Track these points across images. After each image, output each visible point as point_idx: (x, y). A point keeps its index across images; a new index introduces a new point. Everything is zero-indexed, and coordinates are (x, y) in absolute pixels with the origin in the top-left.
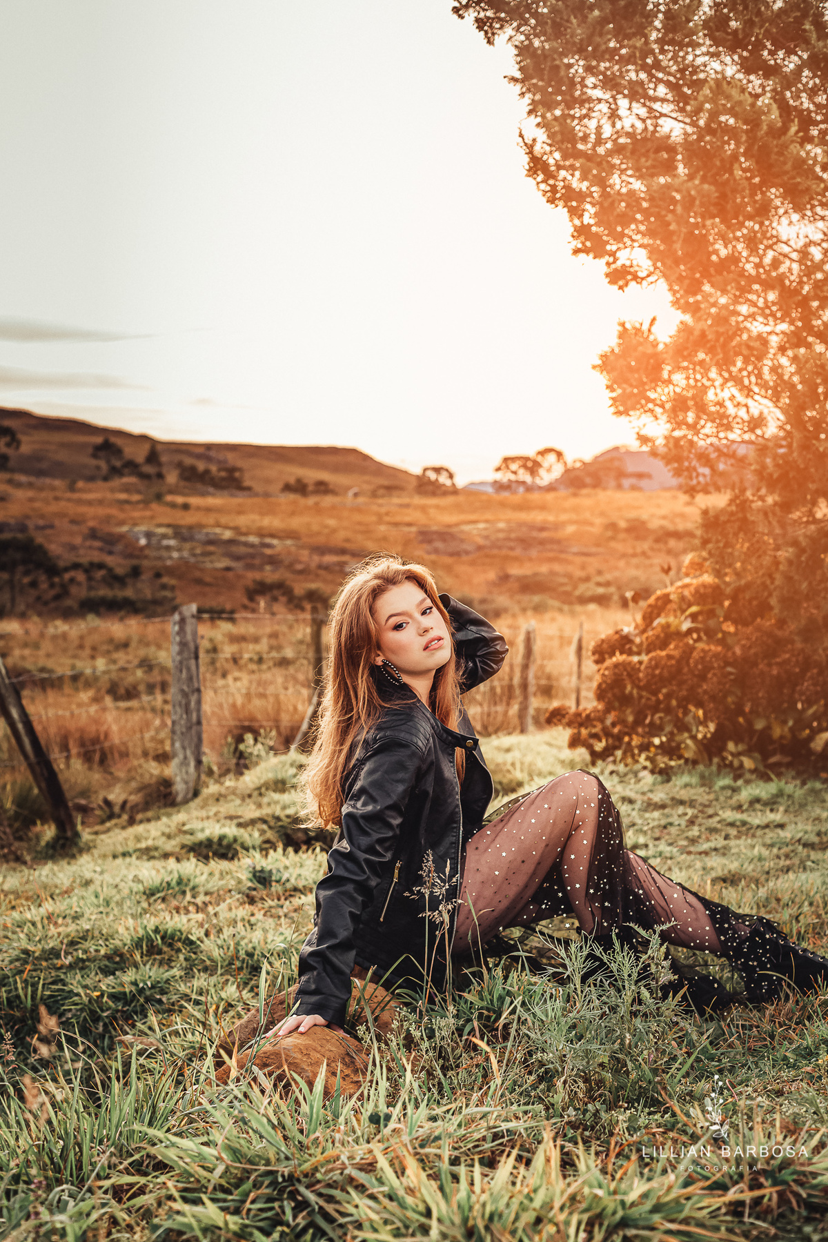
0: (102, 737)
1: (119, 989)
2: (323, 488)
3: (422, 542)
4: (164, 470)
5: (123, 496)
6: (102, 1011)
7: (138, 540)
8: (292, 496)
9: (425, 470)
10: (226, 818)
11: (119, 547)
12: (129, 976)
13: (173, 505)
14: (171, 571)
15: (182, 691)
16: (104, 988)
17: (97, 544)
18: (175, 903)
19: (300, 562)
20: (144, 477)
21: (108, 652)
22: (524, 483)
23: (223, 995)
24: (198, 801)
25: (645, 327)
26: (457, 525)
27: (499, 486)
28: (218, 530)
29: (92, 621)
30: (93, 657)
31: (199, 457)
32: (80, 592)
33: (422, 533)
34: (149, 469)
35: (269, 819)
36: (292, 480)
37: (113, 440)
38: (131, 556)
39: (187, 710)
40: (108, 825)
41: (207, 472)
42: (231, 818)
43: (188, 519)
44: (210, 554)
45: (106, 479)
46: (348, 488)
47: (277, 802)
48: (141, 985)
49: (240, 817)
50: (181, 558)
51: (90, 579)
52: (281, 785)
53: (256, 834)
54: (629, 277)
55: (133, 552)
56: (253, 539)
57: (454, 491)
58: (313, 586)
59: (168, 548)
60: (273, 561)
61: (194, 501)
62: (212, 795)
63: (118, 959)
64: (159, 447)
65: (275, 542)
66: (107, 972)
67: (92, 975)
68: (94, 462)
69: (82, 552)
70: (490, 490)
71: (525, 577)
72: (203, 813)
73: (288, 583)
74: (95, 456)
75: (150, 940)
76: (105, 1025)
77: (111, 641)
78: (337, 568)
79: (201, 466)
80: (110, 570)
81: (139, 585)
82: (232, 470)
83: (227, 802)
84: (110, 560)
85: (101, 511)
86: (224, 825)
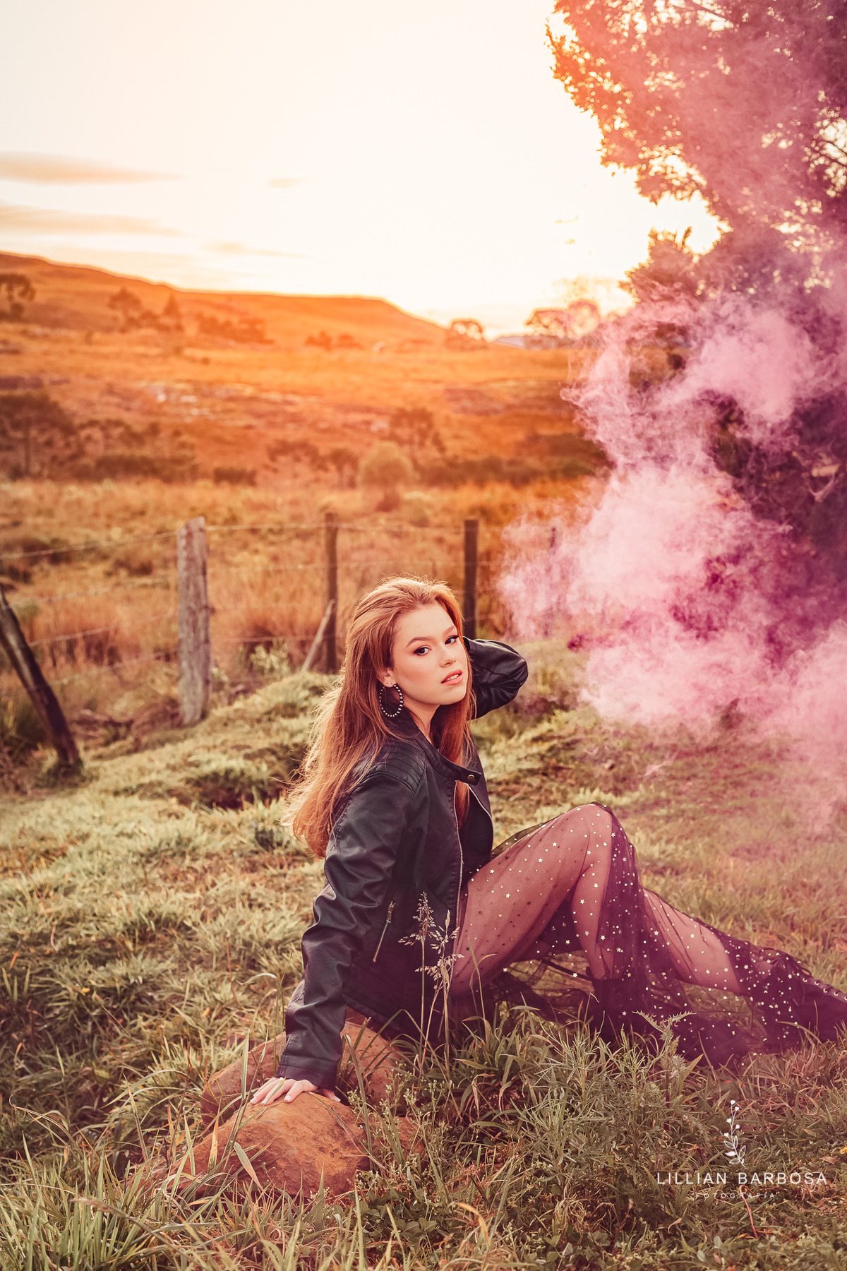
0: (112, 633)
1: (109, 984)
2: (347, 342)
3: (451, 400)
4: (184, 322)
5: (141, 349)
6: (92, 1010)
7: (156, 396)
8: (316, 351)
9: (454, 323)
10: (233, 748)
11: (136, 404)
12: (120, 969)
13: (193, 360)
14: (190, 429)
15: (189, 608)
16: (93, 983)
17: (115, 400)
18: (173, 867)
19: (324, 421)
20: (163, 329)
21: (124, 520)
22: (555, 337)
23: (218, 996)
24: (205, 725)
25: (679, 240)
26: (486, 382)
27: (532, 342)
28: (239, 387)
29: (108, 486)
30: (108, 526)
31: (219, 307)
32: (96, 450)
33: (449, 391)
34: (168, 321)
35: (278, 750)
36: (315, 333)
37: (131, 289)
38: (149, 413)
39: (195, 628)
40: (113, 747)
41: (228, 324)
42: (238, 748)
43: (208, 374)
44: (231, 411)
45: (123, 331)
46: (374, 342)
47: (285, 729)
48: (132, 981)
49: (249, 747)
50: (201, 416)
51: (107, 437)
52: (291, 710)
53: (264, 767)
54: (663, 186)
55: (151, 409)
56: (275, 396)
57: (484, 346)
58: (340, 445)
59: (187, 405)
60: (296, 419)
61: (214, 355)
62: (220, 719)
63: (109, 946)
64: (178, 298)
65: (297, 399)
66: (97, 961)
67: (81, 966)
68: (110, 313)
69: (98, 408)
70: (520, 344)
71: (555, 437)
72: (210, 741)
73: (312, 442)
74: (112, 306)
75: (144, 926)
76: (94, 1024)
77: (127, 508)
78: (363, 427)
79: (221, 317)
80: (128, 428)
81: (158, 443)
82: (254, 322)
83: (234, 727)
84: (127, 417)
85: (117, 366)
86: (231, 758)
